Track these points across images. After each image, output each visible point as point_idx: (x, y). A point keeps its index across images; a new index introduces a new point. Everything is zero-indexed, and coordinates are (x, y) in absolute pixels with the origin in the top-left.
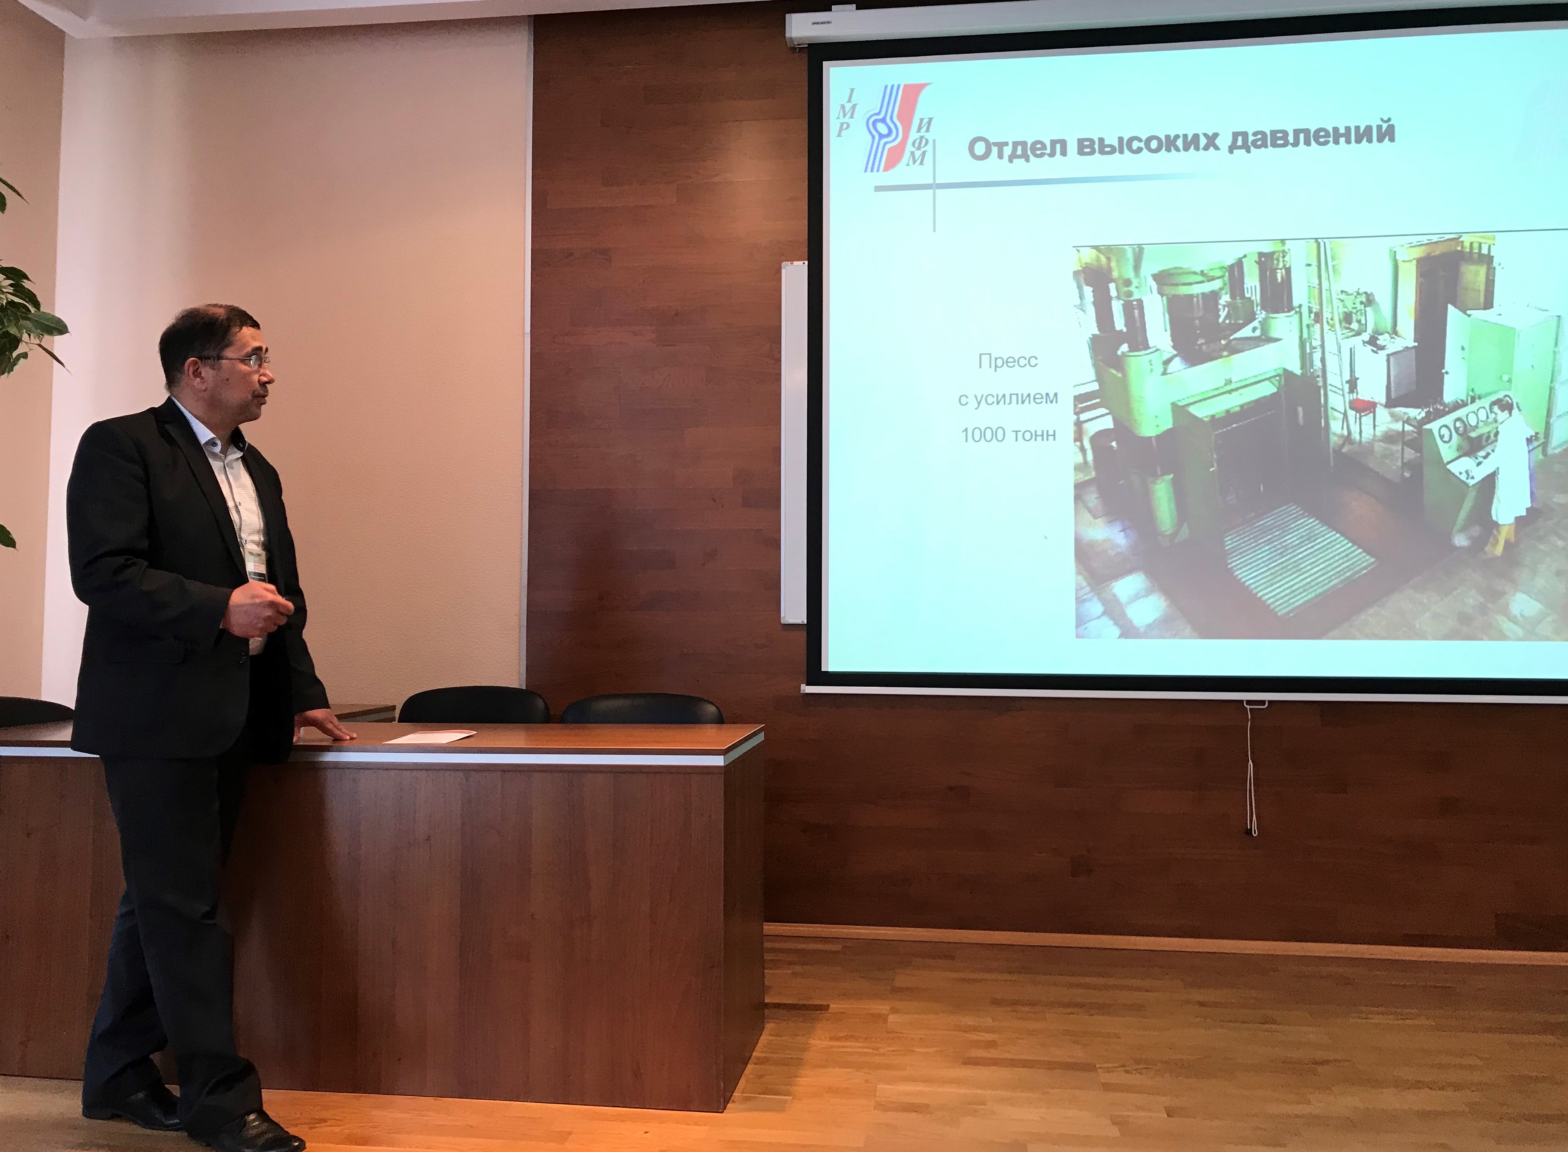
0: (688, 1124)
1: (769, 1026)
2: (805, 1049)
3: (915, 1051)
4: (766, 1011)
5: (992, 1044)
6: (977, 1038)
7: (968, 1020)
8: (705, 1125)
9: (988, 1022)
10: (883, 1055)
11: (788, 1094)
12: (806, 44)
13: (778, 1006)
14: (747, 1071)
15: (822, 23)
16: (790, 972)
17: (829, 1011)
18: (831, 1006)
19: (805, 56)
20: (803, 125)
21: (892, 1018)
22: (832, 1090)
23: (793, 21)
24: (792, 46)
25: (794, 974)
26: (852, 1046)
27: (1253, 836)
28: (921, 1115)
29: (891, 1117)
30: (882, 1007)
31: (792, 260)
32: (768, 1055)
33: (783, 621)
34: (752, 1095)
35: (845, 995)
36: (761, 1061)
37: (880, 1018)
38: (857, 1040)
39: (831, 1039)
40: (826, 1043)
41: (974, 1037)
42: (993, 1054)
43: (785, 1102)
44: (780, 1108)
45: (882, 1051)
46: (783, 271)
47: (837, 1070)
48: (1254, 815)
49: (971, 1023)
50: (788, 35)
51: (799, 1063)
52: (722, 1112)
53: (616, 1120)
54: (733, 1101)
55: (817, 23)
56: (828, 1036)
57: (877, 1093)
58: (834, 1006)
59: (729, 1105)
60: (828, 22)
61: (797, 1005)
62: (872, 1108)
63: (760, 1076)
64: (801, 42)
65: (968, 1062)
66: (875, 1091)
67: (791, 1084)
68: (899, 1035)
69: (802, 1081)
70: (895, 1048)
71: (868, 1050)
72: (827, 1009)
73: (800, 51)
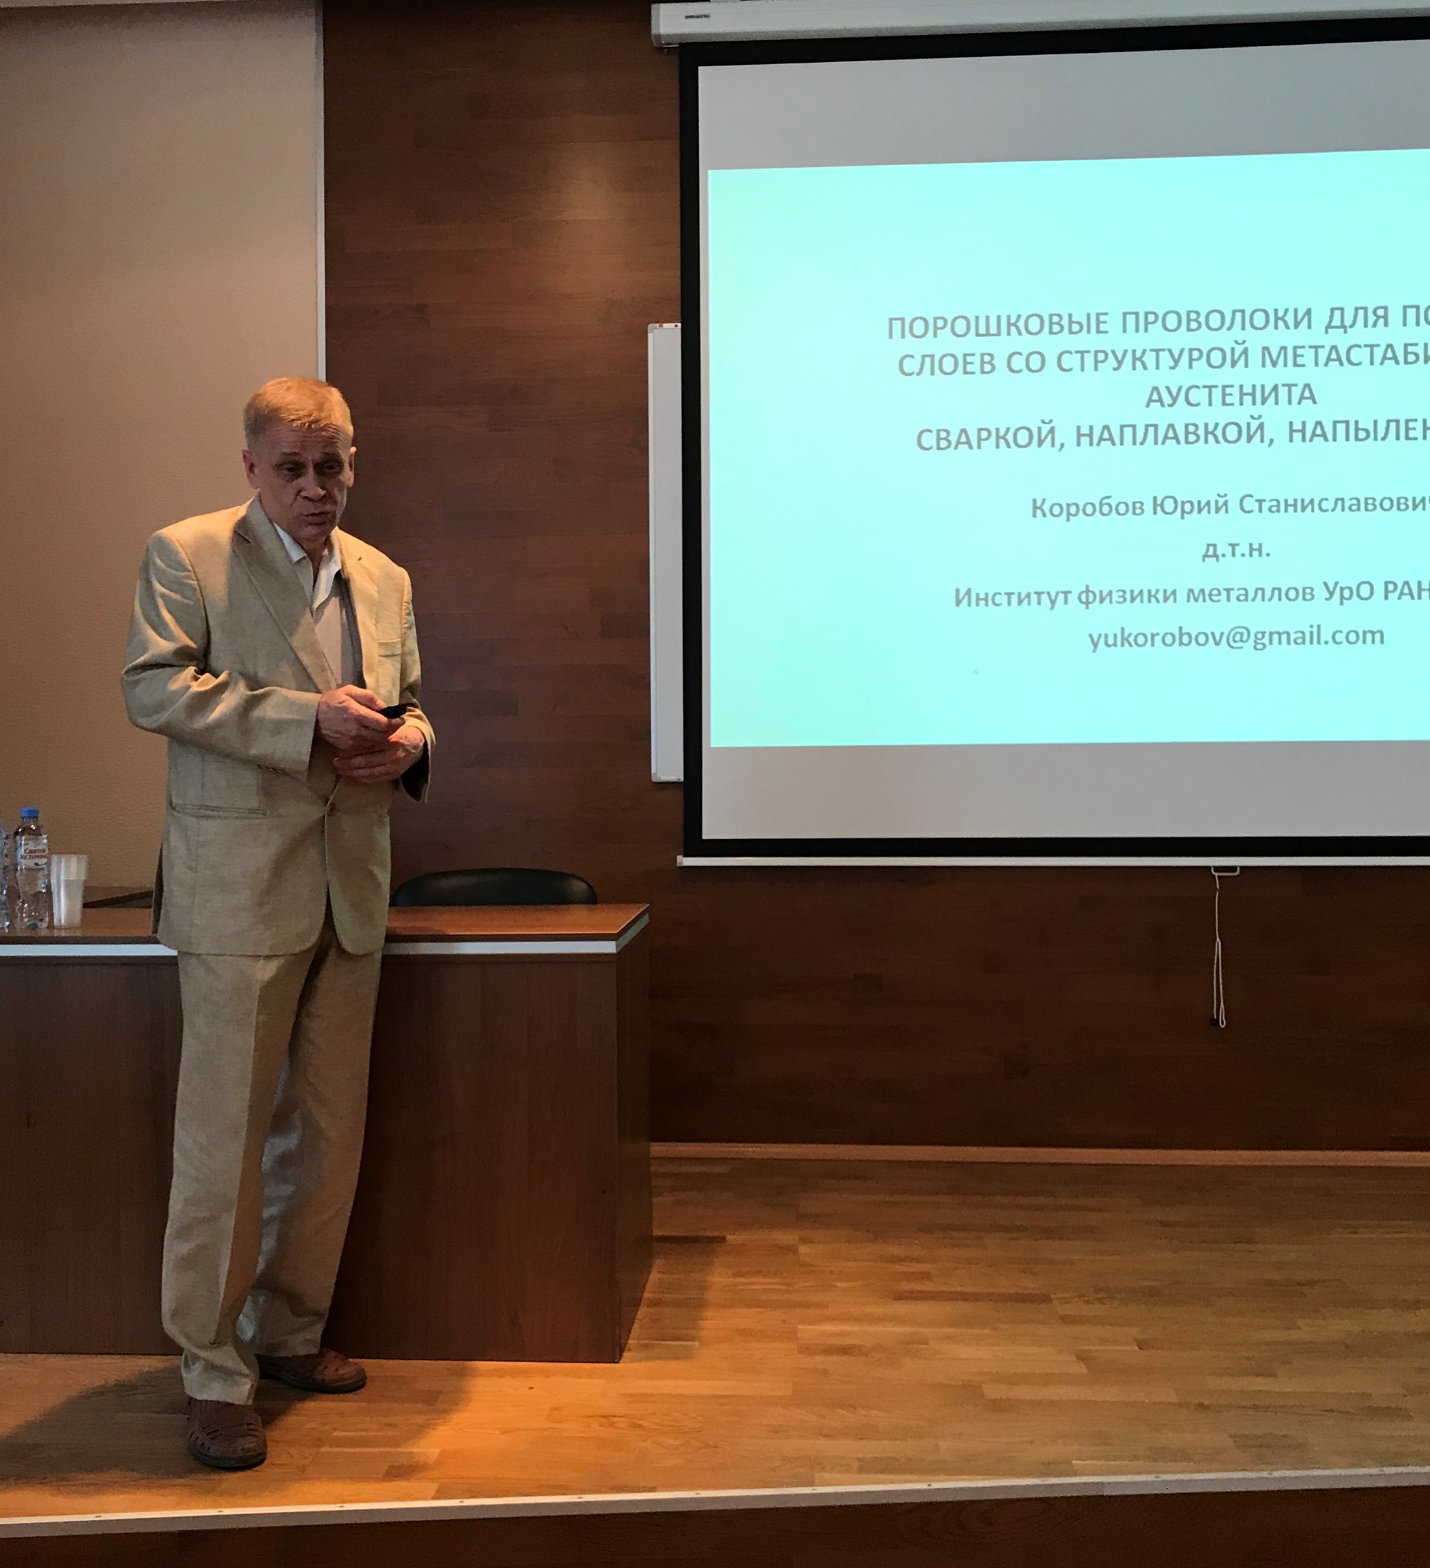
0: (580, 1378)
1: (658, 1262)
2: (704, 1288)
3: (836, 1287)
4: (654, 1246)
5: (925, 1276)
6: (906, 1269)
7: (894, 1250)
8: (600, 1377)
9: (918, 1251)
10: (798, 1291)
11: (693, 1339)
12: (676, 44)
13: (666, 1239)
14: (640, 1315)
15: (698, 17)
17: (727, 1243)
18: (728, 1237)
19: (675, 58)
20: (672, 147)
21: (803, 1249)
22: (746, 1334)
23: (661, 13)
24: (660, 45)
26: (760, 1283)
27: (1220, 1028)
28: (853, 1358)
29: (819, 1361)
30: (787, 1237)
31: (660, 321)
32: (661, 1295)
33: (654, 779)
34: (651, 1342)
35: (741, 1225)
36: (654, 1303)
37: (792, 1249)
38: (765, 1276)
39: (735, 1275)
40: (730, 1280)
41: (900, 1268)
42: (928, 1286)
43: (690, 1347)
44: (685, 1355)
45: (797, 1287)
46: (650, 336)
47: (747, 1310)
48: (1222, 1004)
49: (898, 1252)
50: (654, 31)
51: (700, 1304)
52: (618, 1362)
53: (492, 1376)
54: (630, 1350)
55: (692, 17)
56: (730, 1272)
57: (799, 1335)
58: (732, 1238)
59: (625, 1354)
60: (706, 16)
61: (687, 1237)
62: (796, 1352)
63: (659, 1320)
64: (671, 41)
65: (900, 1297)
66: (796, 1333)
67: (694, 1328)
68: (814, 1268)
69: (706, 1324)
70: (811, 1284)
71: (782, 1287)
72: (725, 1242)
73: (669, 53)
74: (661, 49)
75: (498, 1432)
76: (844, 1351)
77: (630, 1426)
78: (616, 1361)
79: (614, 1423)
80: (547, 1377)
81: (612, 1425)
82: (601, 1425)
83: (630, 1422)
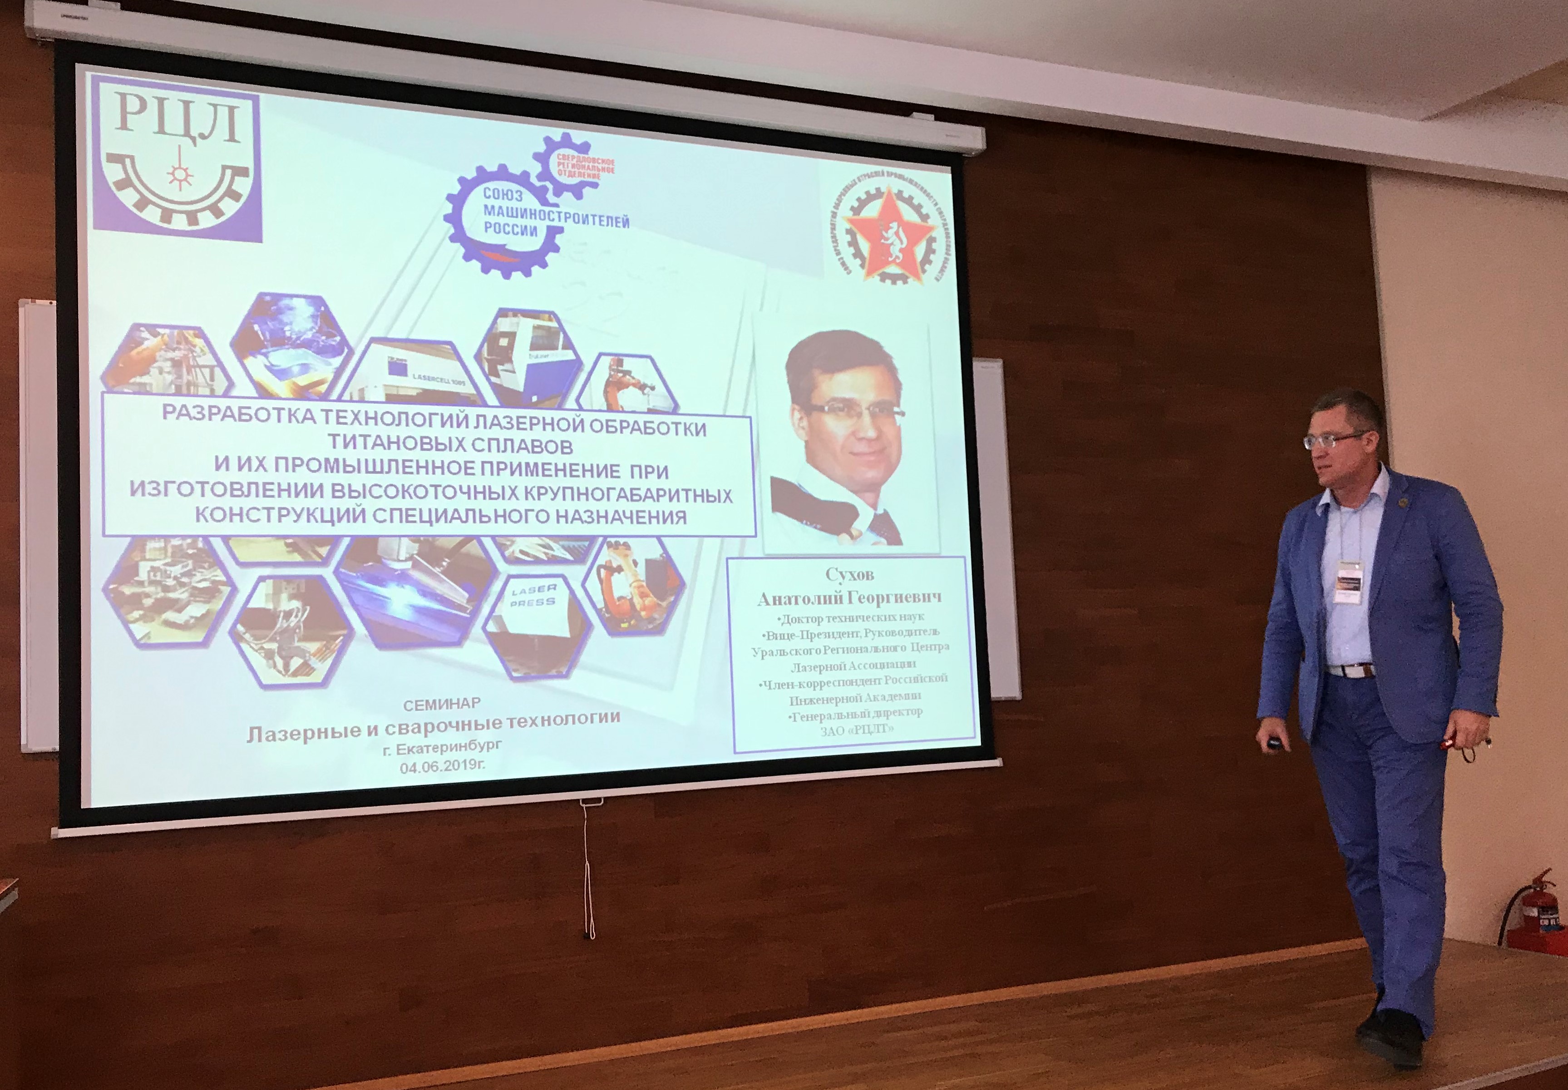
12: (51, 38)
15: (76, 18)
19: (51, 53)
23: (36, 7)
24: (33, 38)
27: (591, 941)
31: (34, 298)
33: (24, 750)
46: (21, 310)
48: (592, 919)
50: (27, 24)
55: (67, 16)
60: (84, 19)
64: (45, 36)
73: (42, 45)
74: (34, 41)
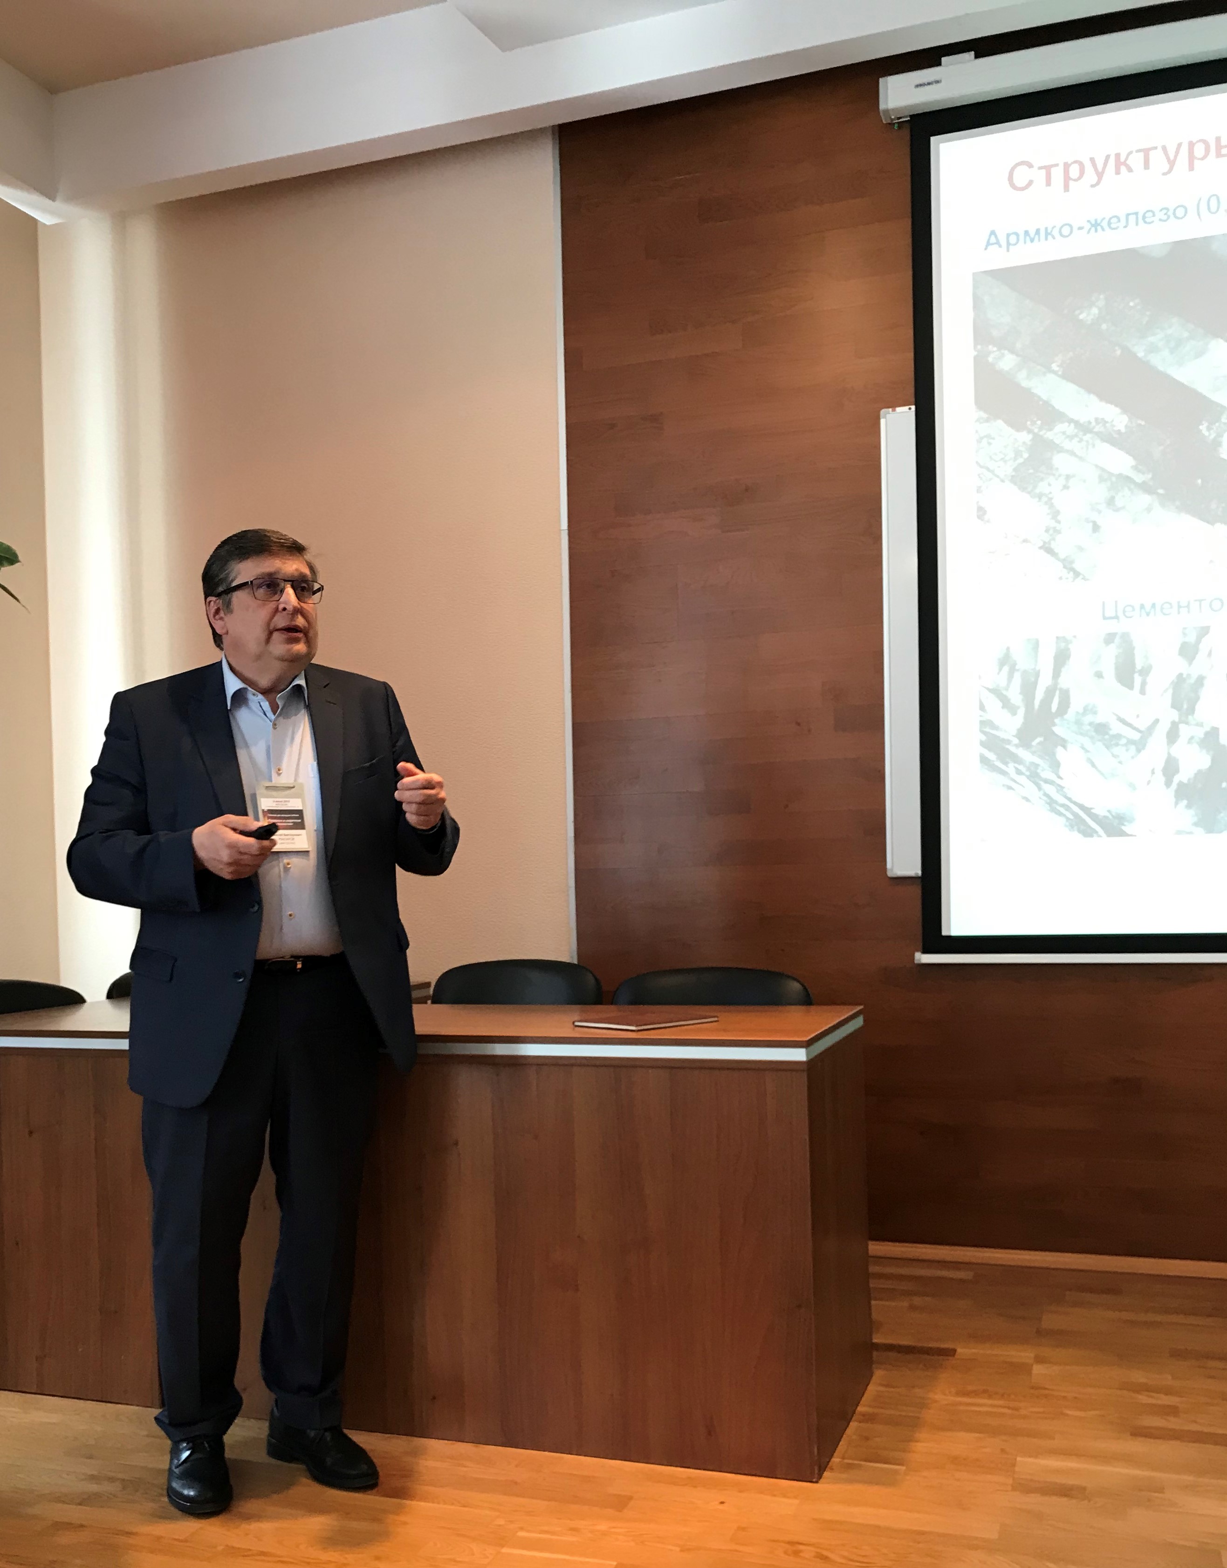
0: (775, 1496)
1: (879, 1374)
2: (924, 1405)
3: (1067, 1415)
4: (875, 1353)
5: (1173, 1411)
6: (1150, 1401)
7: (1139, 1376)
8: (795, 1497)
9: (1167, 1380)
10: (1025, 1417)
11: (901, 1463)
12: (906, 117)
13: (890, 1348)
14: (849, 1431)
15: (929, 84)
16: (906, 1304)
17: (956, 1356)
18: (959, 1350)
19: (906, 133)
20: (904, 229)
21: (1037, 1369)
22: (957, 1462)
23: (889, 85)
24: (889, 122)
25: (912, 1308)
26: (984, 1404)
28: (1074, 1501)
29: (1033, 1501)
30: (1022, 1354)
31: (893, 406)
32: (876, 1411)
33: (890, 874)
34: (856, 1462)
35: (976, 1337)
36: (869, 1418)
37: (1023, 1369)
38: (990, 1397)
39: (958, 1394)
40: (952, 1398)
41: (1143, 1398)
42: (1173, 1423)
43: (896, 1472)
44: (890, 1481)
45: (1023, 1412)
46: (883, 421)
47: (962, 1434)
49: (1143, 1380)
50: (882, 106)
51: (915, 1423)
52: (817, 1482)
53: (686, 1485)
54: (832, 1469)
55: (921, 85)
56: (953, 1390)
57: (1017, 1469)
58: (963, 1351)
59: (826, 1474)
60: (937, 82)
61: (914, 1347)
62: (1010, 1488)
63: (867, 1439)
64: (901, 115)
65: (1140, 1433)
66: (1014, 1465)
67: (904, 1451)
68: (1047, 1392)
69: (919, 1447)
70: (1041, 1410)
71: (1006, 1411)
72: (954, 1355)
73: (899, 127)
74: (890, 125)
75: (678, 1549)
76: (1065, 1492)
77: (815, 1557)
78: (814, 1480)
79: (801, 1551)
80: (740, 1491)
81: (796, 1553)
82: (786, 1553)
83: (817, 1552)
